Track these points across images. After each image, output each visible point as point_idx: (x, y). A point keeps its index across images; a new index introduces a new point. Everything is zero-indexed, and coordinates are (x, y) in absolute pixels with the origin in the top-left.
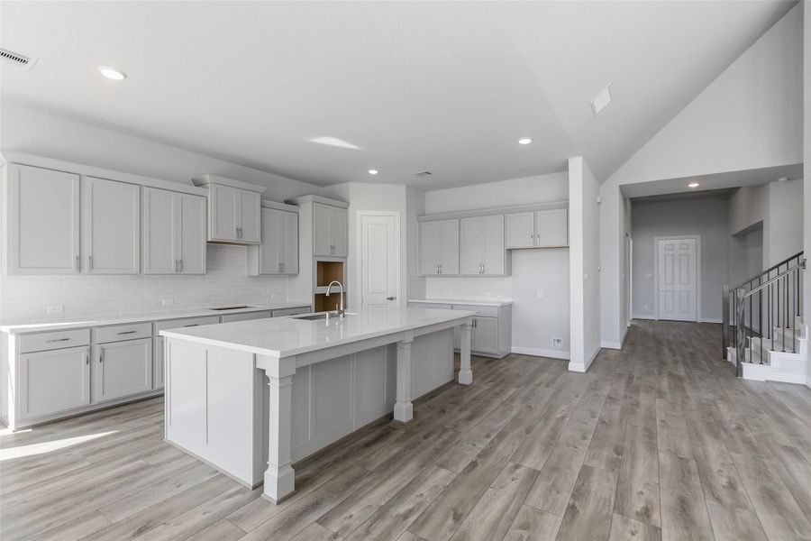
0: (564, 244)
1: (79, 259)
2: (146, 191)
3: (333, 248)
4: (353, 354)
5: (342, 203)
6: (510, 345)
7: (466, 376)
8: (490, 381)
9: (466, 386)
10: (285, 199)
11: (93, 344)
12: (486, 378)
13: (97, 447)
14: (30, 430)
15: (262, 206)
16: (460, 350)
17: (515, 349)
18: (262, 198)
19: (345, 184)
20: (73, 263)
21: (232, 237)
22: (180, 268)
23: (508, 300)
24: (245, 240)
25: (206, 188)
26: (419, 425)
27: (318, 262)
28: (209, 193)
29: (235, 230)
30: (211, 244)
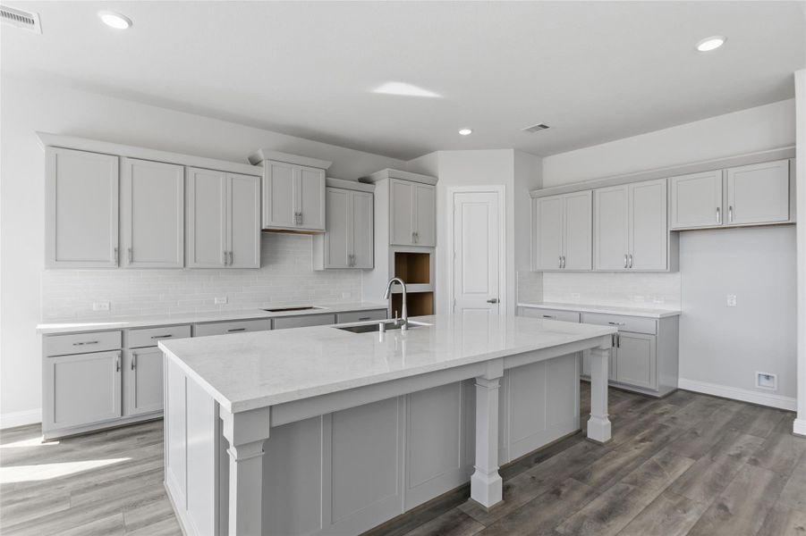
0: (784, 218)
1: (119, 251)
2: (191, 171)
3: (415, 235)
4: (401, 397)
5: (429, 179)
6: (677, 375)
7: (600, 428)
8: (643, 440)
9: (600, 444)
10: (359, 177)
11: (125, 349)
12: (636, 432)
13: (92, 480)
14: (57, 443)
15: (327, 186)
16: (590, 377)
17: (684, 384)
18: (327, 175)
19: (434, 154)
20: (112, 256)
21: (290, 223)
22: (229, 262)
23: (672, 308)
24: (306, 226)
25: (262, 166)
26: (511, 517)
27: (396, 253)
28: (263, 171)
29: (293, 214)
30: (265, 233)
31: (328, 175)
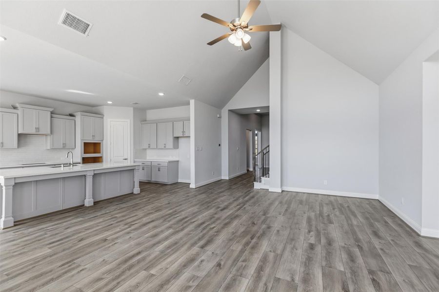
3: (93, 136)
5: (100, 116)
6: (178, 179)
10: (68, 114)
15: (51, 117)
19: (102, 107)
21: (33, 131)
22: (1, 146)
24: (41, 132)
25: (18, 109)
27: (84, 143)
28: (19, 112)
29: (34, 128)
30: (19, 135)
31: (52, 113)
